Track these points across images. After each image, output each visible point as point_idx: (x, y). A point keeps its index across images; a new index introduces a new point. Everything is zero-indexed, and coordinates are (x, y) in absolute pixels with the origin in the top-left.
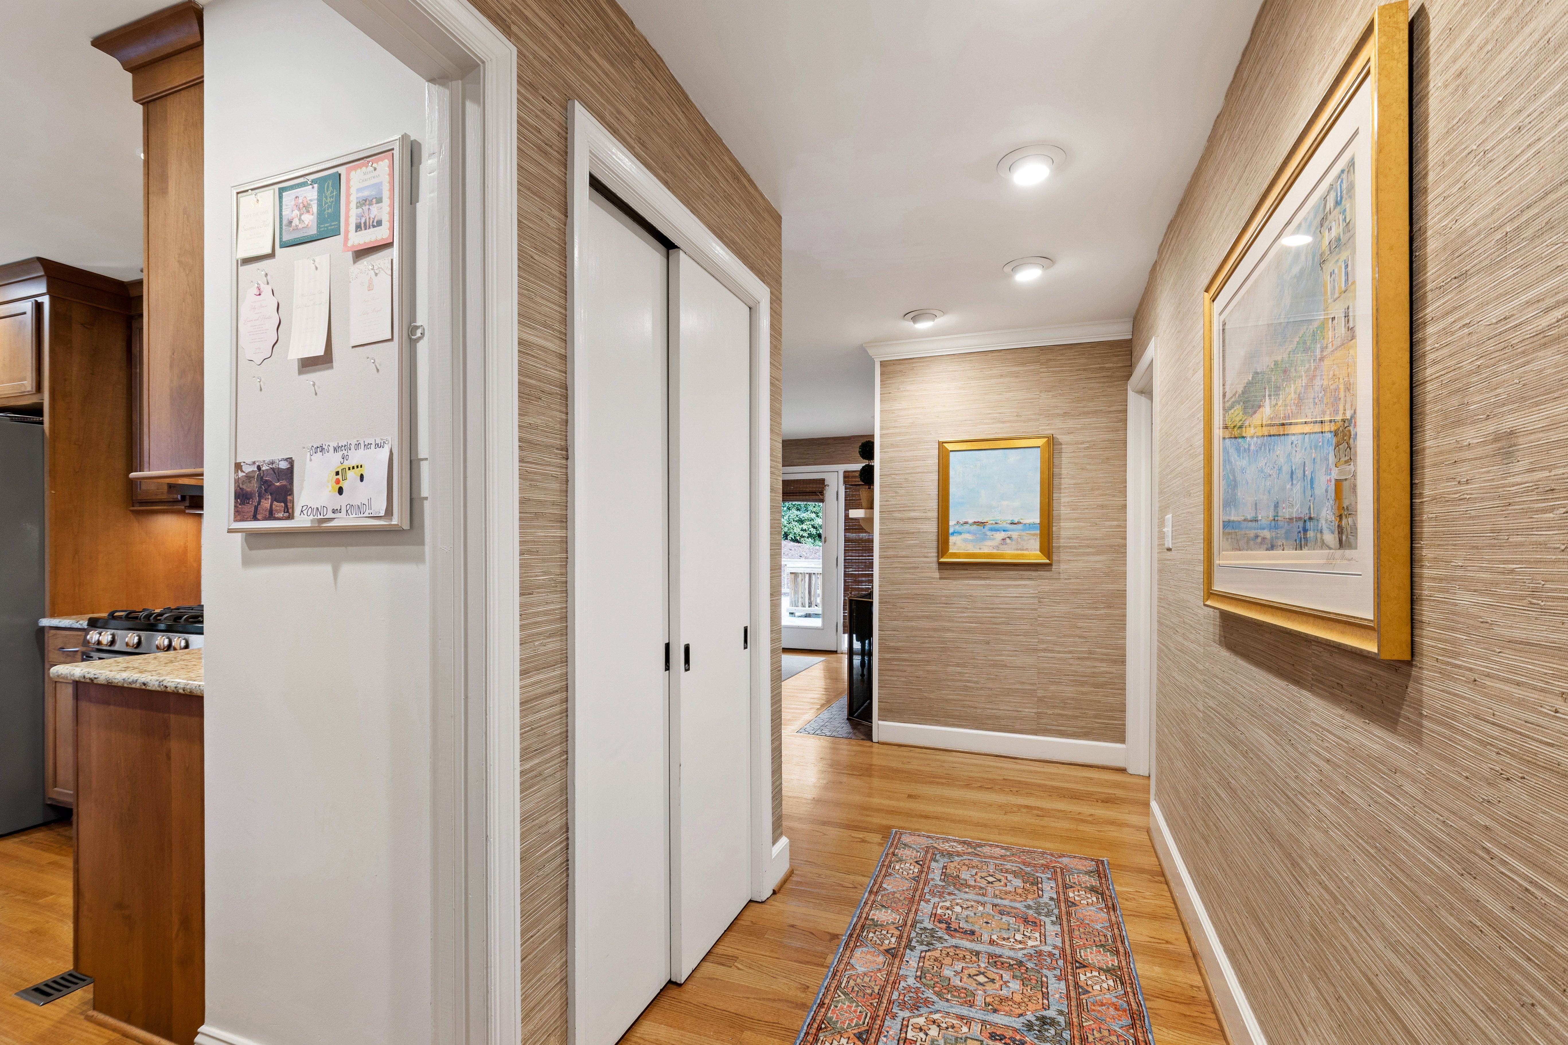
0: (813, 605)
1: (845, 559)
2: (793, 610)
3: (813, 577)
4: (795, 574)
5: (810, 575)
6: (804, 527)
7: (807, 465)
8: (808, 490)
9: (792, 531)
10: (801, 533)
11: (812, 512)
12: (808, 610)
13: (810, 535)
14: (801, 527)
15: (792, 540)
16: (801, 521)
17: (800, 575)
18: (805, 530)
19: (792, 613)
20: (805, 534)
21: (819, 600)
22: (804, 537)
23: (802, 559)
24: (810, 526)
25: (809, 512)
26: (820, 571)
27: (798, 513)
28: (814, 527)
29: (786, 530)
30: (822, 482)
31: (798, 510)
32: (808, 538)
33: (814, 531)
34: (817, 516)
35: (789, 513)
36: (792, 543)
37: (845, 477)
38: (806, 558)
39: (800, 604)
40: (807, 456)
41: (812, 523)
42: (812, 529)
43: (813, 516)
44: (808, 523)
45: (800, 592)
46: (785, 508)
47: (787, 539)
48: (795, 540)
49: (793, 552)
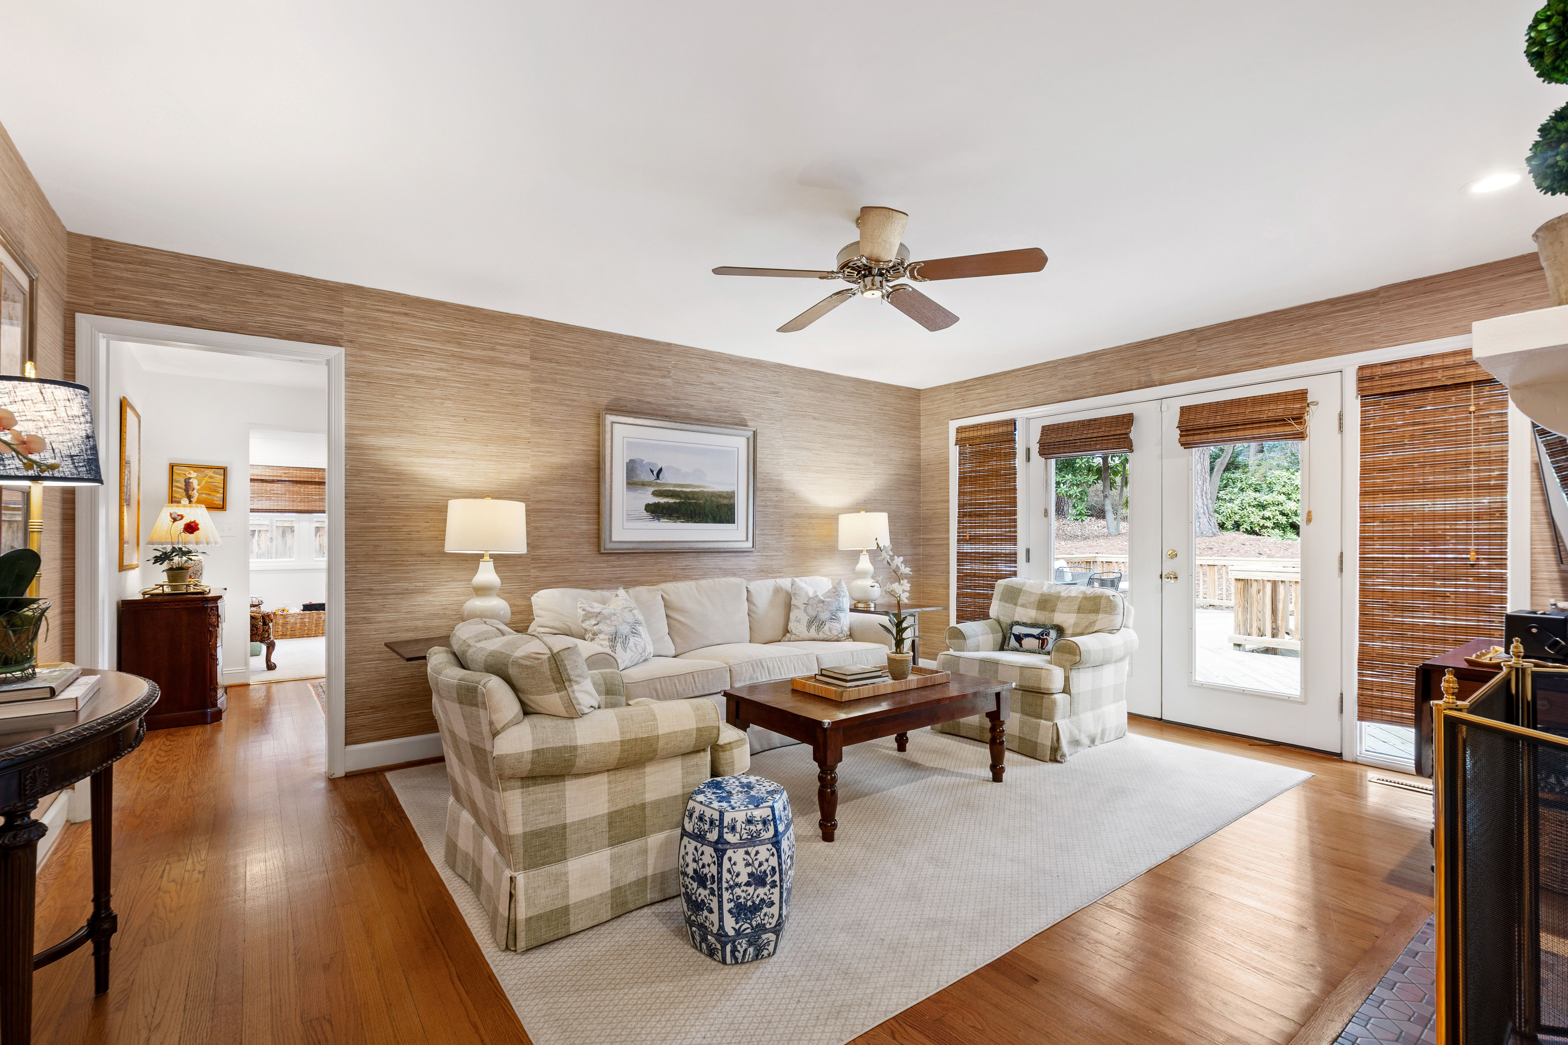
0: (1282, 631)
1: (1361, 559)
2: (1241, 639)
3: (1281, 588)
4: (1245, 583)
5: (1275, 584)
6: (1267, 513)
7: (1262, 367)
8: (1264, 417)
9: (1246, 519)
10: (1262, 522)
11: (1280, 493)
12: (1268, 641)
13: (1277, 525)
14: (1261, 514)
15: (1247, 532)
16: (1262, 506)
17: (1254, 584)
18: (1269, 518)
19: (1239, 645)
20: (1269, 524)
21: (1293, 623)
22: (1267, 527)
23: (1263, 558)
24: (1278, 513)
25: (1275, 493)
26: (1298, 578)
27: (1257, 495)
28: (1282, 514)
29: (1237, 518)
30: (1301, 396)
31: (1256, 490)
32: (1273, 528)
33: (1283, 520)
34: (1289, 499)
35: (1242, 496)
36: (1246, 536)
37: (1361, 380)
38: (1269, 556)
39: (1255, 631)
40: (1262, 350)
41: (1280, 508)
42: (1280, 517)
43: (1282, 498)
44: (1273, 508)
45: (1255, 611)
46: (1236, 490)
47: (1238, 530)
48: (1251, 532)
49: (1246, 548)
